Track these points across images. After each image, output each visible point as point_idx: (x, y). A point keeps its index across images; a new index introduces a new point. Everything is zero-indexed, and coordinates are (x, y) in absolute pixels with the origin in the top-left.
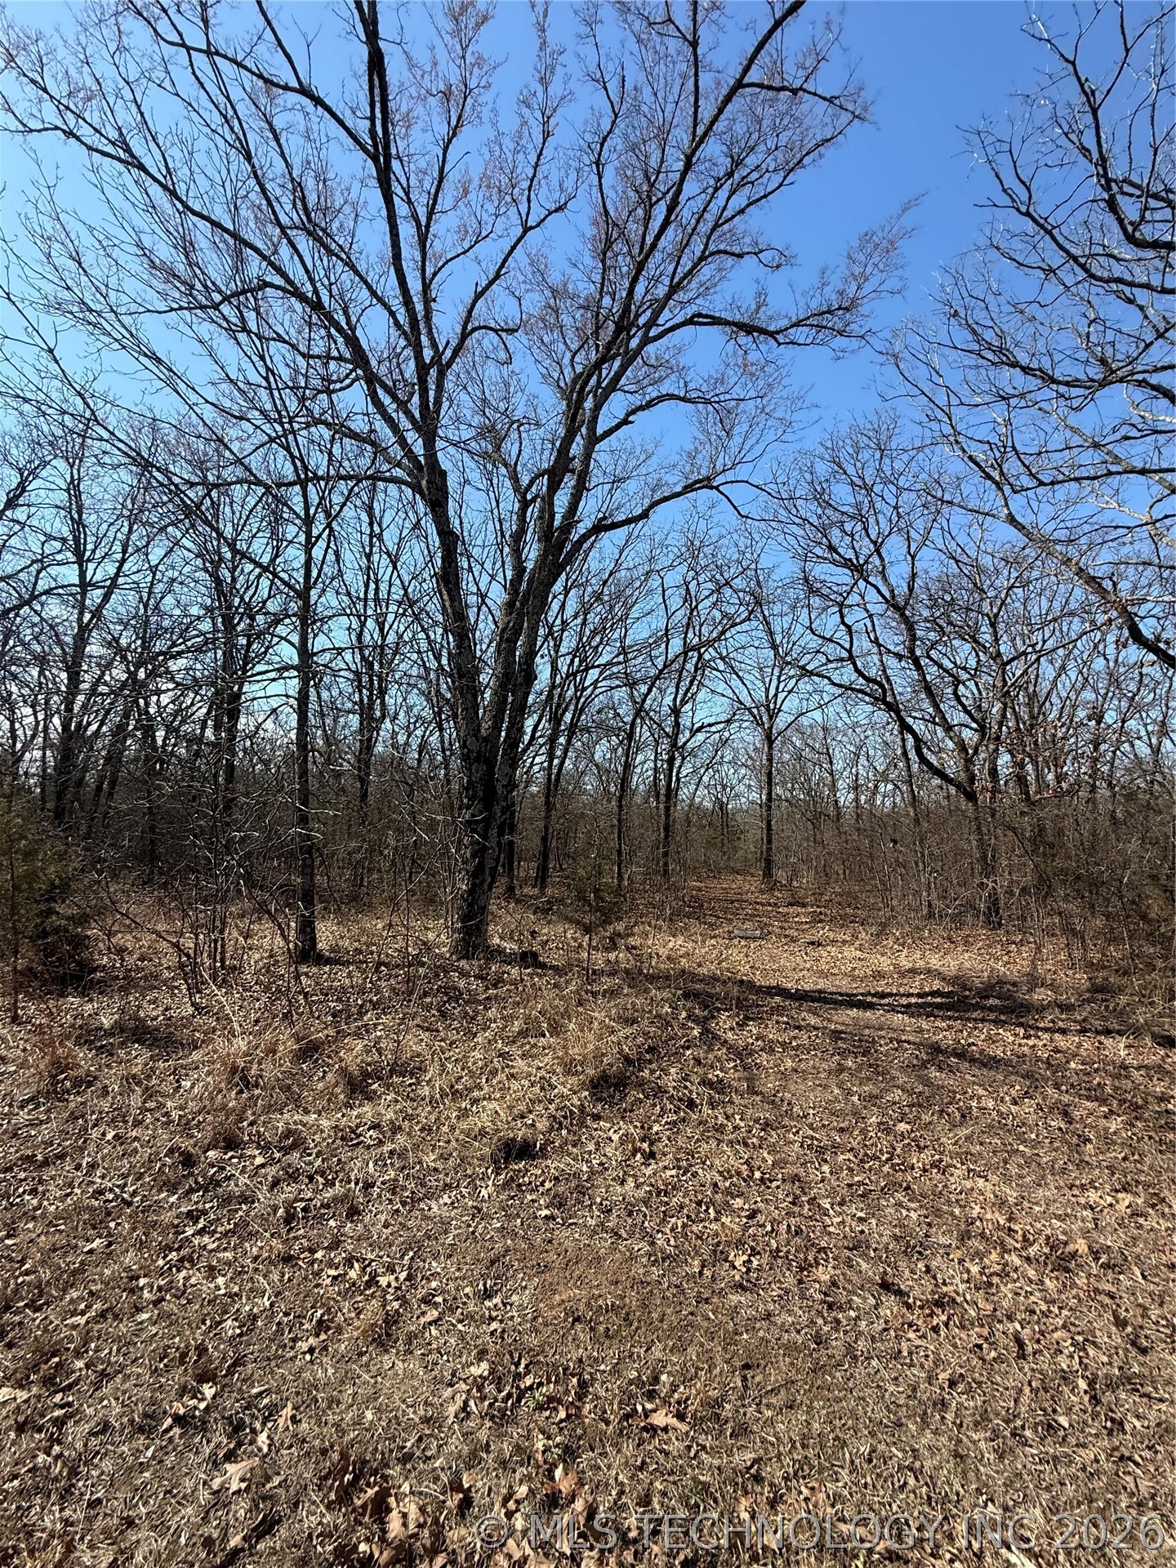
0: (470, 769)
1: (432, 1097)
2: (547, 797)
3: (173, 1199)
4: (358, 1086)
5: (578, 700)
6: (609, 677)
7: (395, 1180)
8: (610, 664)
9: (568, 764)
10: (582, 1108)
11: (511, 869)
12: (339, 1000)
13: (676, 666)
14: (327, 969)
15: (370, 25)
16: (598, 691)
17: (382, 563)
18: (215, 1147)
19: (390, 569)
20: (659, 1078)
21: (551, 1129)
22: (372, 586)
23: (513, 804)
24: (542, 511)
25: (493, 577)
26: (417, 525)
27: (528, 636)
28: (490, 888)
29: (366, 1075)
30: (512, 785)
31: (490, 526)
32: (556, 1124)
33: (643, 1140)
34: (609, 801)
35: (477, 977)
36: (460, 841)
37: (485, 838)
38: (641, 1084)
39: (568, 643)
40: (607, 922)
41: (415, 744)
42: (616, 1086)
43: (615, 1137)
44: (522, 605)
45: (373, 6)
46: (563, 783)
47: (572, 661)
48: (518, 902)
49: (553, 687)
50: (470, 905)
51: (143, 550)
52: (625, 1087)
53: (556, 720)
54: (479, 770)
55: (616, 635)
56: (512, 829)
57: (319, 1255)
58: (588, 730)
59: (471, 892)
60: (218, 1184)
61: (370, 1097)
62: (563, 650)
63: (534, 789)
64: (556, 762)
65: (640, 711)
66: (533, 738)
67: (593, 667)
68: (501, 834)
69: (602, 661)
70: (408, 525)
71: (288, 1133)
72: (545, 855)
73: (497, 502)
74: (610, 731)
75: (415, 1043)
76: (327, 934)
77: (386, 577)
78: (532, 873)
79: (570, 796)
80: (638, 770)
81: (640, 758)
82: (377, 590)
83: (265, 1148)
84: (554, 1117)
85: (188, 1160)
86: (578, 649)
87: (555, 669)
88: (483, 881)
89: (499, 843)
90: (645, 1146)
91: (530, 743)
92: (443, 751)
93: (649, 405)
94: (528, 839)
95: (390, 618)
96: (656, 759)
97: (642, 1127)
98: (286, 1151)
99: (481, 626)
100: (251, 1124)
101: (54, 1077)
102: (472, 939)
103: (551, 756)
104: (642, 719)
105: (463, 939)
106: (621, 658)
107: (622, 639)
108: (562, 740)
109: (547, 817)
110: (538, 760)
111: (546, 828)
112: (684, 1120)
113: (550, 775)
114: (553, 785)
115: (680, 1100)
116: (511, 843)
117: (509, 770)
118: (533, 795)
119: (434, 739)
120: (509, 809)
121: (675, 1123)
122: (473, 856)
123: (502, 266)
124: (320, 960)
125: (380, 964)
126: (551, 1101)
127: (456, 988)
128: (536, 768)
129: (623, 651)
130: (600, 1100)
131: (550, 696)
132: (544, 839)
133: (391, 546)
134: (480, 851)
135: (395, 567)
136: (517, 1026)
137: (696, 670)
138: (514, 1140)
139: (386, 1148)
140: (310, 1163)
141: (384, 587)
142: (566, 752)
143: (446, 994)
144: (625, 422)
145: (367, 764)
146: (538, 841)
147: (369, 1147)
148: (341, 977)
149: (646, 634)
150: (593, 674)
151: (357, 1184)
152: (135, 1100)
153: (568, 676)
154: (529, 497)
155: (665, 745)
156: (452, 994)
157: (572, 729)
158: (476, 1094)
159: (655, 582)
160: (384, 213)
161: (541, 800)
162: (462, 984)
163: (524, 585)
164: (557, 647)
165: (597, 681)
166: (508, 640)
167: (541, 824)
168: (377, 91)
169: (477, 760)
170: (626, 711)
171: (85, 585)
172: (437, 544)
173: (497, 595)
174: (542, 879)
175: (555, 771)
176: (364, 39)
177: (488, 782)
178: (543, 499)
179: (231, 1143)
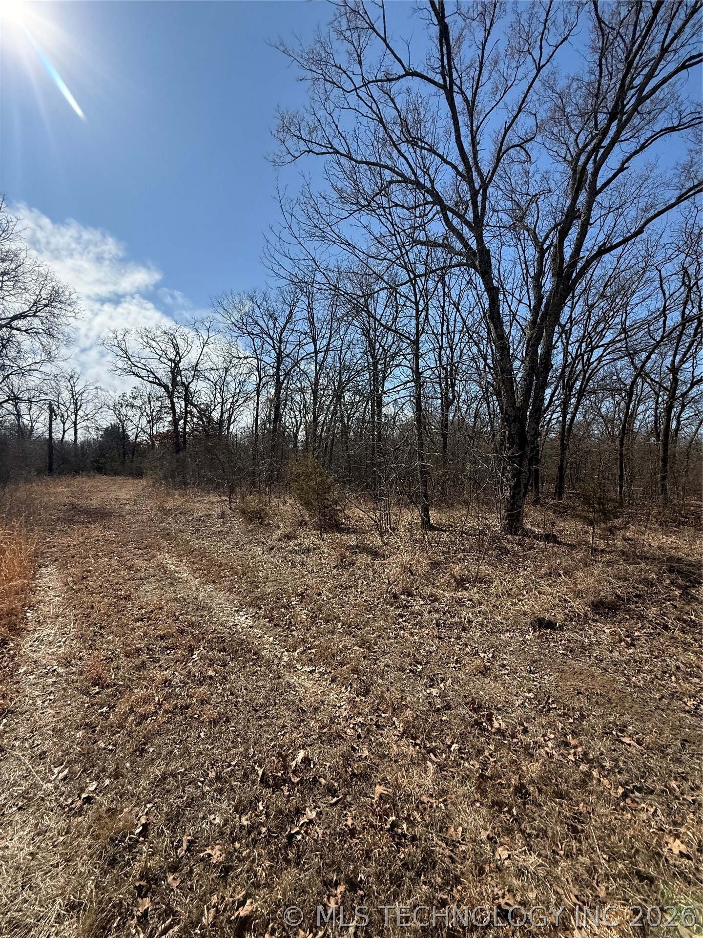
0: (510, 427)
1: (497, 595)
2: (562, 440)
3: (392, 608)
4: (461, 583)
5: (585, 372)
6: (613, 352)
7: (482, 622)
8: (613, 342)
9: (579, 417)
10: (586, 615)
11: (537, 487)
12: (444, 547)
13: (675, 334)
14: (436, 532)
15: (440, 14)
16: (602, 364)
17: (450, 309)
18: (404, 594)
19: (455, 310)
20: (643, 610)
21: (566, 620)
22: (446, 324)
23: (538, 446)
24: (555, 255)
25: (520, 301)
26: (470, 282)
27: (546, 341)
28: (524, 495)
29: (462, 580)
30: (537, 434)
31: (518, 267)
32: (569, 618)
33: (628, 636)
34: (613, 441)
35: (518, 544)
36: (504, 468)
37: (521, 466)
38: (628, 611)
39: (577, 333)
40: (606, 519)
41: (472, 412)
42: (610, 609)
43: (608, 631)
44: (542, 321)
45: (442, 4)
46: (574, 429)
47: (580, 346)
48: (542, 506)
49: (565, 366)
50: (511, 505)
51: (337, 331)
52: (616, 610)
53: (568, 387)
54: (515, 427)
55: (617, 320)
56: (537, 461)
57: (453, 640)
58: (594, 392)
59: (512, 497)
60: (408, 607)
61: (466, 589)
62: (572, 339)
63: (553, 435)
64: (569, 416)
65: (641, 372)
66: (551, 401)
67: (598, 347)
68: (530, 464)
69: (606, 340)
70: (464, 282)
71: (432, 595)
72: (561, 478)
73: (524, 251)
74: (613, 391)
75: (485, 570)
76: (434, 516)
77: (453, 318)
78: (552, 490)
79: (582, 439)
80: (640, 417)
81: (641, 408)
82: (448, 325)
83: (423, 599)
84: (568, 615)
85: (395, 596)
86: (584, 336)
87: (566, 353)
88: (520, 491)
89: (529, 470)
90: (628, 639)
91: (549, 405)
92: (490, 415)
93: (643, 147)
94: (549, 468)
95: (456, 340)
96: (656, 409)
97: (627, 631)
98: (433, 601)
99: (513, 332)
100: (416, 589)
101: (342, 560)
102: (514, 523)
103: (564, 413)
104: (643, 379)
105: (509, 523)
106: (623, 335)
107: (623, 323)
108: (573, 401)
109: (563, 453)
110: (555, 416)
111: (562, 461)
112: (659, 634)
113: (564, 426)
114: (566, 431)
115: (658, 624)
116: (537, 471)
117: (535, 426)
118: (551, 440)
119: (484, 409)
120: (535, 449)
121: (651, 634)
122: (513, 477)
123: (523, 102)
124: (432, 528)
125: (463, 532)
126: (566, 608)
127: (505, 548)
128: (554, 422)
129: (624, 330)
130: (598, 614)
131: (563, 371)
132: (561, 468)
133: (455, 298)
134: (517, 474)
135: (458, 310)
136: (543, 571)
137: (695, 335)
138: (543, 619)
139: (477, 609)
140: (443, 608)
141: (451, 323)
142: (576, 409)
143: (501, 551)
144: (621, 169)
145: (446, 426)
146: (556, 470)
147: (468, 607)
148: (444, 536)
149: (644, 314)
150: (597, 352)
151: (465, 619)
152: (370, 573)
153: (577, 357)
154: (545, 247)
155: (664, 397)
156: (504, 551)
157: (581, 393)
158: (521, 597)
159: (652, 274)
160: (450, 114)
161: (558, 443)
162: (509, 546)
163: (542, 307)
164: (568, 339)
165: (601, 356)
166: (532, 345)
167: (558, 459)
168: (445, 49)
169: (514, 421)
170: (627, 375)
171: (316, 352)
172: (483, 289)
173: (524, 313)
174: (559, 492)
175: (568, 423)
176: (436, 23)
177: (522, 434)
178: (555, 247)
179: (410, 594)
